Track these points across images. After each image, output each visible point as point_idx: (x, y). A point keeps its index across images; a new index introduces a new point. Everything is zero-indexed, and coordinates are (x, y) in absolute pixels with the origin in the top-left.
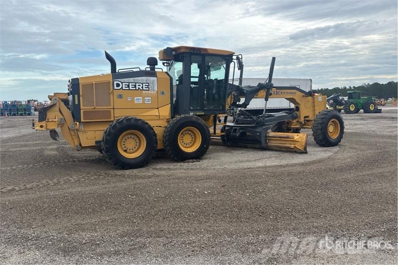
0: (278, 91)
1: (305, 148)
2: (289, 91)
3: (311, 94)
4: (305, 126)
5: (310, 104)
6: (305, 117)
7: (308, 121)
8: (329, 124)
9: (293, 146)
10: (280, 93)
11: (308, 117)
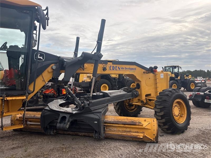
0: (115, 66)
1: (157, 138)
2: (128, 66)
3: (153, 70)
4: (146, 106)
5: (152, 81)
6: (147, 95)
7: (150, 100)
8: (174, 105)
9: (142, 134)
10: (117, 68)
11: (150, 95)
